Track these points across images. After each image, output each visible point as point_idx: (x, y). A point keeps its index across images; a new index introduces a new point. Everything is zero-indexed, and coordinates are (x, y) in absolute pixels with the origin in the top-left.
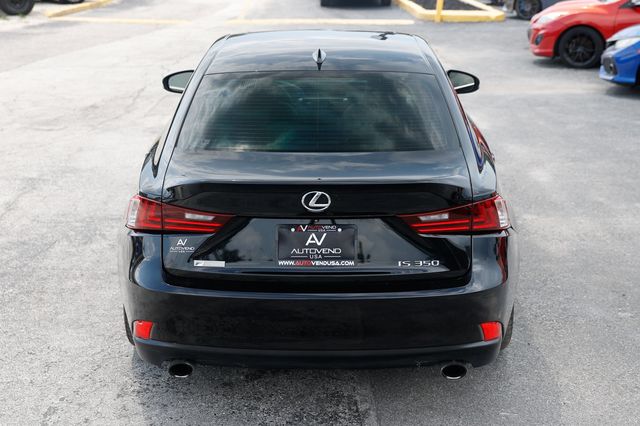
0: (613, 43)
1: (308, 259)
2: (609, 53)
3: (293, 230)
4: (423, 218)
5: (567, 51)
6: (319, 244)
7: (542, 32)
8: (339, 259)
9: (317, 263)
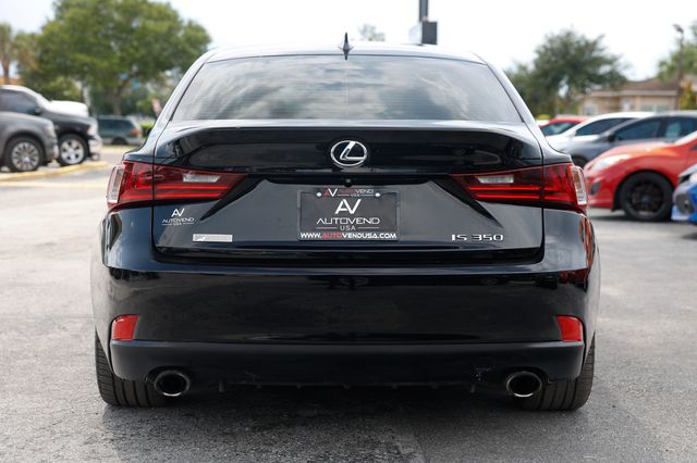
0: (687, 178)
1: (339, 230)
2: (682, 189)
3: (319, 194)
4: (482, 181)
5: (630, 200)
6: (352, 212)
7: (597, 180)
8: (378, 231)
9: (350, 236)
